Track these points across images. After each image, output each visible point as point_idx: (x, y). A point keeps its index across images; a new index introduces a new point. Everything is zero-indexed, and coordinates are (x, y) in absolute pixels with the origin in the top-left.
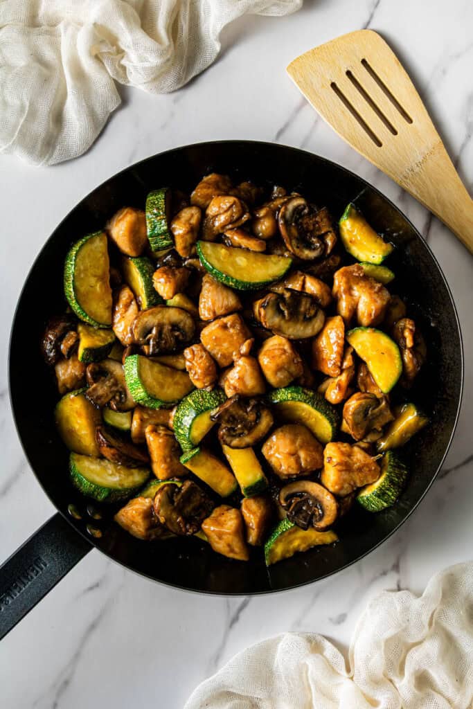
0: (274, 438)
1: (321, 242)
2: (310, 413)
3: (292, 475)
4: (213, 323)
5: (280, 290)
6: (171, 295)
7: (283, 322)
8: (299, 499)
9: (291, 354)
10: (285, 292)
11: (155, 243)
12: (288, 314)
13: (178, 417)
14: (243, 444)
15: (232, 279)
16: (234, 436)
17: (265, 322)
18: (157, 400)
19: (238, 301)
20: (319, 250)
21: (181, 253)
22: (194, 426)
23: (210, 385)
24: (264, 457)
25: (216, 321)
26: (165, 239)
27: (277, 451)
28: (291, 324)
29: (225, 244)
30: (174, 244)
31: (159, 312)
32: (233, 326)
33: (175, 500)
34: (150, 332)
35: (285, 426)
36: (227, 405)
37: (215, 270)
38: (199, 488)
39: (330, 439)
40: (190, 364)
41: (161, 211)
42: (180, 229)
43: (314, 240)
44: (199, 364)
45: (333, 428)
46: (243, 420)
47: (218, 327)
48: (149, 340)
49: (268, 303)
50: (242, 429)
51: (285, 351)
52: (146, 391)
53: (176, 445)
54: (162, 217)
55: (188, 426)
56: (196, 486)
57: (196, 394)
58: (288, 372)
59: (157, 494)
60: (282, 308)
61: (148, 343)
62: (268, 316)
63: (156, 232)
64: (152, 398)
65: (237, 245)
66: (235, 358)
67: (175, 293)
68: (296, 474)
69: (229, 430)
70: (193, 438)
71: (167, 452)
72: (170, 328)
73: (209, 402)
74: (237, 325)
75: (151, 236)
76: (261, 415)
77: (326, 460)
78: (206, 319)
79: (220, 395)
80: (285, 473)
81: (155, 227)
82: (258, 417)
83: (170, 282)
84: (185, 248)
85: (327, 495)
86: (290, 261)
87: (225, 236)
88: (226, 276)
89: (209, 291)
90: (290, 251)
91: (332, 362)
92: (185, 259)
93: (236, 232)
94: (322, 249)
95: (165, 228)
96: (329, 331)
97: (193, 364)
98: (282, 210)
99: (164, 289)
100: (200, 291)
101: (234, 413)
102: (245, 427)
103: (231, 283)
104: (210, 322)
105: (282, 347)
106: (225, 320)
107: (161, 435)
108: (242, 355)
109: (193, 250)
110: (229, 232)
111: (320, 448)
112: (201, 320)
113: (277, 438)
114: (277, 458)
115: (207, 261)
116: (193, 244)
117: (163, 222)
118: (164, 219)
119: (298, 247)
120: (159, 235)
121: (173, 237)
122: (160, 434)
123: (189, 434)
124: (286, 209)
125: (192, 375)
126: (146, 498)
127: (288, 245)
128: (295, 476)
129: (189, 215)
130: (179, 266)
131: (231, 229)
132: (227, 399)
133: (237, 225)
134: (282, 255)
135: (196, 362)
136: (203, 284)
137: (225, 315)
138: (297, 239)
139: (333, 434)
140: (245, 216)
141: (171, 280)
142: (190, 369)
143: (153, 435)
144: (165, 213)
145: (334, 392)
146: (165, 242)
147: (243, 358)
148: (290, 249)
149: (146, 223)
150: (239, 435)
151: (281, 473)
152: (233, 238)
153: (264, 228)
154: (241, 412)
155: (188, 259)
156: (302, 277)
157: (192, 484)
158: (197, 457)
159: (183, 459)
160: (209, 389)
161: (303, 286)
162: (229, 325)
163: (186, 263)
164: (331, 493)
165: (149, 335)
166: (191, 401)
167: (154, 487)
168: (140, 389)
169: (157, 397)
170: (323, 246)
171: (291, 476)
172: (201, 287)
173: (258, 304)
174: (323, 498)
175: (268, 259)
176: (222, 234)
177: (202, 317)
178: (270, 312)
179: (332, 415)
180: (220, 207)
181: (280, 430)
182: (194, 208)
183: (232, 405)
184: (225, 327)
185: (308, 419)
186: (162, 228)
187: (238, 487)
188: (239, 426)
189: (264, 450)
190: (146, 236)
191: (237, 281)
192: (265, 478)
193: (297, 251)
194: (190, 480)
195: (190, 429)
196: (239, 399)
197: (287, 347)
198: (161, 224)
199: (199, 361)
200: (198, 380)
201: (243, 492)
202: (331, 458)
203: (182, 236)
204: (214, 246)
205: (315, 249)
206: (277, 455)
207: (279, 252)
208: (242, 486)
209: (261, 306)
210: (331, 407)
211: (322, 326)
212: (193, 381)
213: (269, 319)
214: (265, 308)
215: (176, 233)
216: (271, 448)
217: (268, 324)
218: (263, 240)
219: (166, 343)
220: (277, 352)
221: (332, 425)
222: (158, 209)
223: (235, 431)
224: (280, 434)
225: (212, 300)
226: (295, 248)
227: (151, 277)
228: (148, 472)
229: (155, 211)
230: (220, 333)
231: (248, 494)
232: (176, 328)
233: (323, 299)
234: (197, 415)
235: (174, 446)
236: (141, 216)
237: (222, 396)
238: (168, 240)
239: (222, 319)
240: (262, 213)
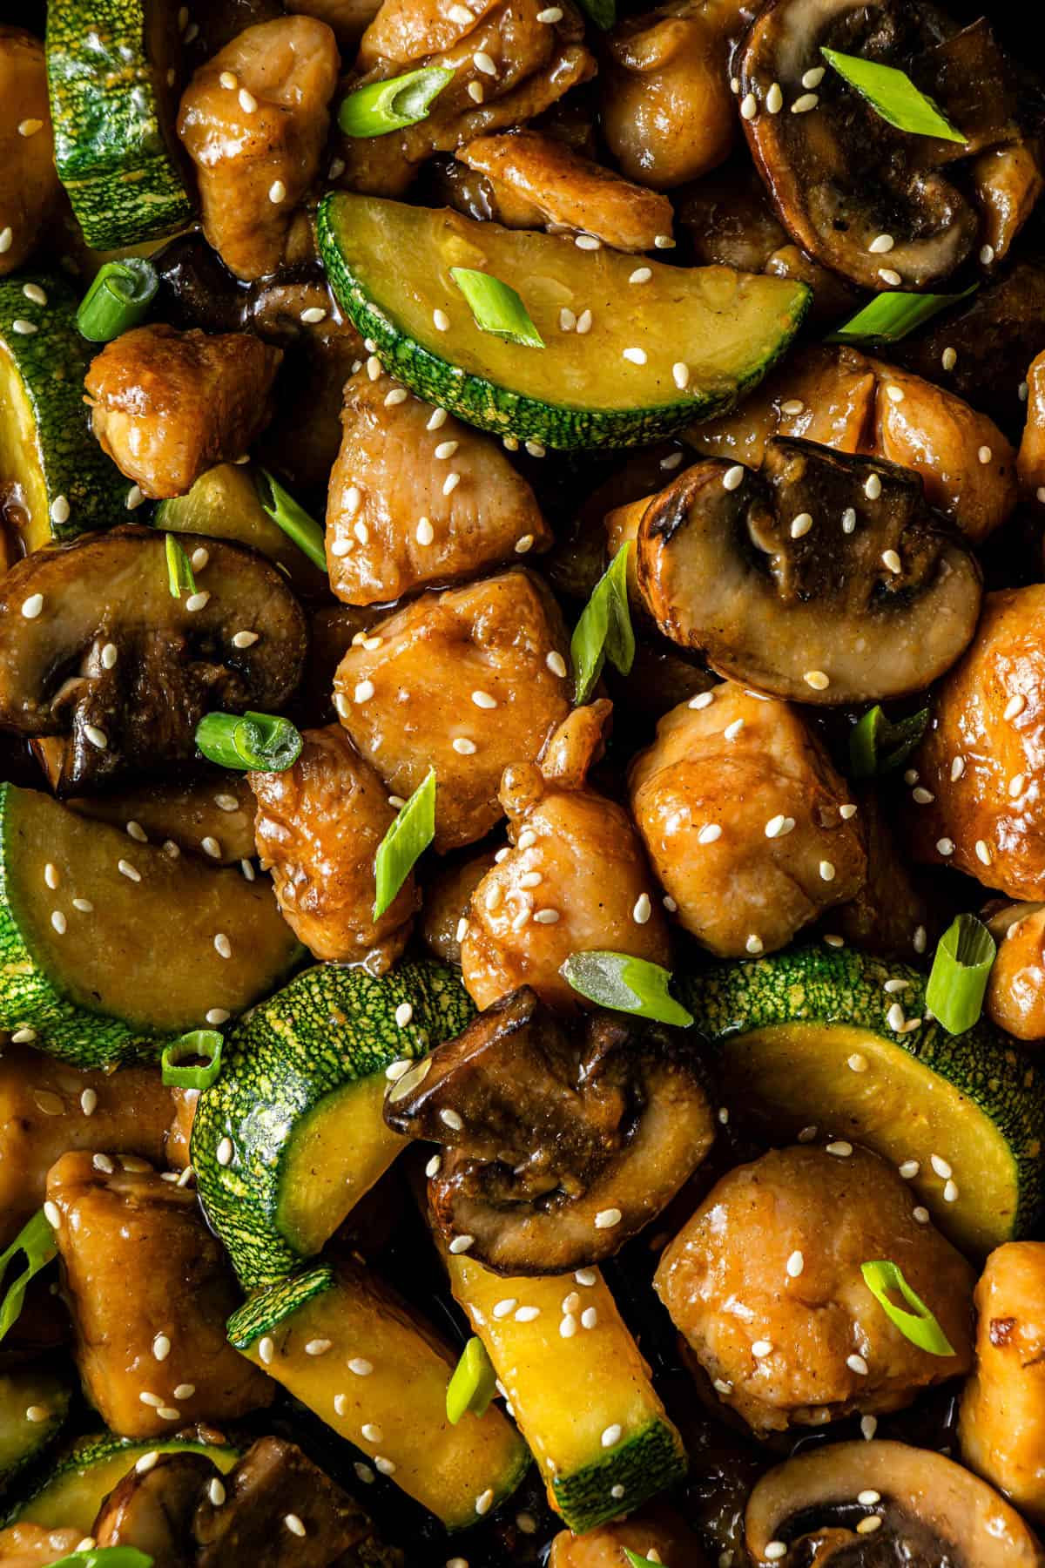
0: (717, 1216)
1: (957, 198)
2: (904, 1088)
3: (813, 1408)
4: (399, 622)
5: (748, 445)
6: (178, 475)
7: (762, 613)
8: (843, 1537)
9: (805, 782)
10: (776, 459)
11: (98, 207)
12: (792, 569)
13: (218, 1111)
14: (558, 1249)
15: (499, 390)
16: (511, 1209)
17: (673, 614)
18: (106, 1018)
19: (525, 503)
20: (951, 238)
21: (233, 253)
22: (301, 1158)
23: (380, 942)
24: (664, 1311)
25: (416, 610)
26: (146, 184)
27: (734, 1283)
28: (805, 622)
29: (461, 209)
30: (194, 208)
31: (123, 565)
32: (501, 636)
33: (202, 1538)
34: (74, 663)
35: (772, 1154)
36: (476, 1046)
37: (410, 345)
38: (326, 1481)
39: (1006, 1223)
40: (283, 835)
41: (121, 43)
42: (231, 136)
43: (924, 187)
44: (324, 834)
45: (1024, 1164)
46: (555, 1125)
47: (425, 641)
48: (67, 711)
49: (687, 514)
50: (548, 1169)
51: (770, 769)
52: (48, 973)
53: (208, 1255)
54: (127, 72)
55: (272, 1159)
56: (305, 1465)
57: (310, 990)
58: (790, 875)
59: (107, 1507)
60: (757, 537)
61: (63, 728)
62: (686, 582)
63: (100, 150)
64: (80, 1009)
65: (522, 213)
66: (510, 801)
67: (202, 464)
68: (832, 1405)
69: (483, 1176)
70: (297, 1217)
71: (158, 1291)
72: (178, 644)
73: (378, 1036)
74: (525, 630)
75: (75, 170)
76: (646, 1095)
77: (989, 1335)
78: (362, 602)
79: (435, 997)
80: (776, 1396)
81: (95, 124)
82: (635, 1111)
83: (173, 405)
84: (254, 229)
85: (994, 1513)
86: (799, 296)
87: (462, 166)
88: (469, 377)
89: (376, 455)
90: (800, 245)
91: (1020, 825)
92: (253, 294)
93: (520, 148)
94: (964, 234)
95: (147, 126)
96: (1003, 664)
97: (295, 832)
98: (762, 31)
99: (145, 440)
100: (332, 453)
101: (509, 1088)
102: (565, 1159)
103: (490, 414)
104: (382, 616)
105: (754, 746)
106: (460, 603)
107: (130, 1204)
108: (551, 788)
109: (296, 240)
110: (483, 145)
111: (958, 1272)
112: (333, 601)
113: (732, 1218)
114: (732, 1319)
115: (369, 298)
116: (295, 211)
117: (136, 95)
118: (141, 82)
119: (840, 226)
120: (114, 163)
121: (187, 171)
122: (120, 1197)
123: (277, 1194)
124: (779, 26)
125: (292, 892)
126: (50, 1528)
127: (788, 215)
128: (824, 1416)
129: (275, 62)
130: (220, 323)
131: (493, 132)
132: (476, 1016)
133: (519, 109)
134: (760, 269)
135: (311, 821)
136: (345, 415)
137: (461, 580)
138: (836, 183)
139: (1022, 1199)
140: (565, 65)
141: (182, 397)
142: (279, 858)
143: (85, 1202)
144: (145, 49)
145: (1027, 979)
146: (149, 200)
147: (553, 805)
148: (800, 231)
149: (47, 104)
150: (537, 1204)
151: (752, 1398)
152: (500, 178)
153: (662, 123)
154: (544, 1087)
155: (271, 286)
156: (865, 382)
157: (289, 1457)
158: (314, 1312)
159: (240, 1328)
160: (374, 963)
161: (869, 429)
162: (480, 629)
163: (259, 305)
164: (1011, 1503)
165: (70, 686)
166: (283, 1029)
167: (94, 1476)
168: (18, 959)
169: (107, 1003)
170: (973, 220)
171: (803, 1416)
172: (339, 428)
173: (632, 522)
174: (971, 1529)
175: (684, 291)
176: (447, 157)
177: (342, 588)
178: (698, 557)
179: (1015, 1099)
180: (433, 19)
181: (745, 1175)
182: (300, 22)
183: (501, 1050)
184: (459, 640)
185: (895, 1118)
186: (131, 130)
187: (532, 1472)
188: (537, 1157)
189: (668, 1282)
190: (52, 169)
191: (522, 401)
192: (667, 1423)
193: (837, 243)
194: (281, 1436)
195: (281, 1171)
196: (537, 1015)
197: (782, 745)
198: (123, 107)
199: (325, 819)
200: (316, 914)
201: (554, 1501)
202: (1011, 1320)
203: (239, 170)
204: (410, 221)
205: (929, 234)
206: (730, 1304)
207: (742, 252)
208: (548, 1466)
209: (657, 530)
210: (1011, 1058)
211: (963, 635)
212: (294, 921)
213: (689, 599)
214: (669, 535)
215: (209, 155)
216: (701, 1268)
217: (684, 624)
218: (661, 187)
219: (153, 725)
220: (729, 773)
221: (1015, 1149)
222: (108, 30)
223: (513, 1179)
224: (752, 1194)
225: (390, 497)
226: (826, 232)
227: (76, 379)
228: (61, 1399)
229: (94, 44)
230: (434, 673)
231: (581, 1510)
232: (207, 647)
233: (970, 491)
234: (318, 1097)
235: (195, 1261)
236: (27, 64)
237: (445, 1001)
238: (162, 190)
239: (445, 599)
240: (653, 49)
